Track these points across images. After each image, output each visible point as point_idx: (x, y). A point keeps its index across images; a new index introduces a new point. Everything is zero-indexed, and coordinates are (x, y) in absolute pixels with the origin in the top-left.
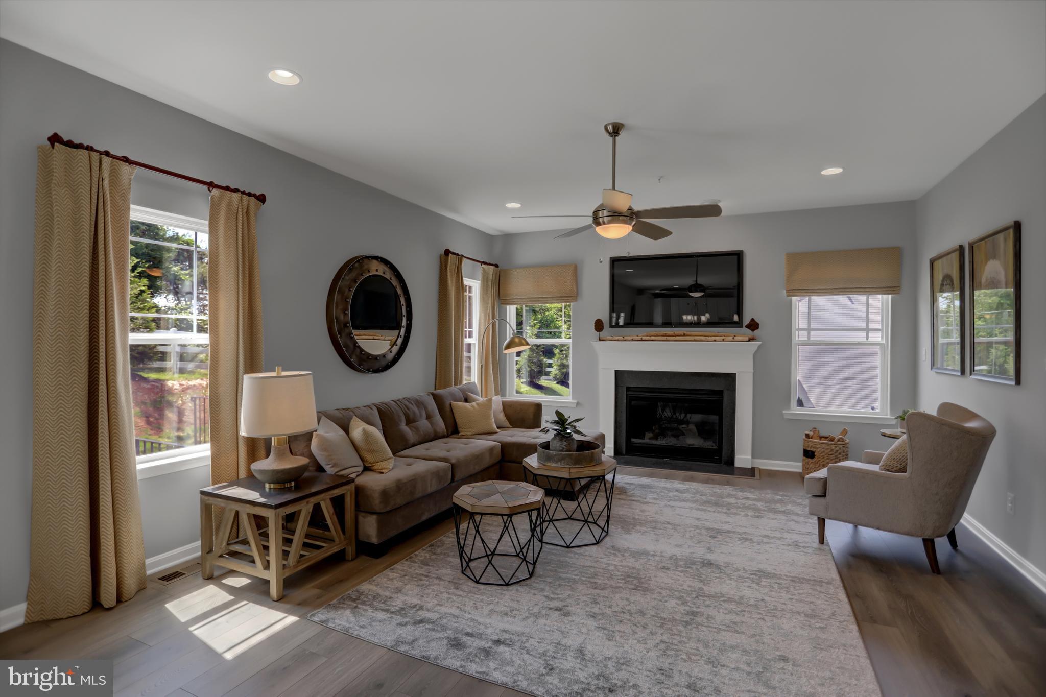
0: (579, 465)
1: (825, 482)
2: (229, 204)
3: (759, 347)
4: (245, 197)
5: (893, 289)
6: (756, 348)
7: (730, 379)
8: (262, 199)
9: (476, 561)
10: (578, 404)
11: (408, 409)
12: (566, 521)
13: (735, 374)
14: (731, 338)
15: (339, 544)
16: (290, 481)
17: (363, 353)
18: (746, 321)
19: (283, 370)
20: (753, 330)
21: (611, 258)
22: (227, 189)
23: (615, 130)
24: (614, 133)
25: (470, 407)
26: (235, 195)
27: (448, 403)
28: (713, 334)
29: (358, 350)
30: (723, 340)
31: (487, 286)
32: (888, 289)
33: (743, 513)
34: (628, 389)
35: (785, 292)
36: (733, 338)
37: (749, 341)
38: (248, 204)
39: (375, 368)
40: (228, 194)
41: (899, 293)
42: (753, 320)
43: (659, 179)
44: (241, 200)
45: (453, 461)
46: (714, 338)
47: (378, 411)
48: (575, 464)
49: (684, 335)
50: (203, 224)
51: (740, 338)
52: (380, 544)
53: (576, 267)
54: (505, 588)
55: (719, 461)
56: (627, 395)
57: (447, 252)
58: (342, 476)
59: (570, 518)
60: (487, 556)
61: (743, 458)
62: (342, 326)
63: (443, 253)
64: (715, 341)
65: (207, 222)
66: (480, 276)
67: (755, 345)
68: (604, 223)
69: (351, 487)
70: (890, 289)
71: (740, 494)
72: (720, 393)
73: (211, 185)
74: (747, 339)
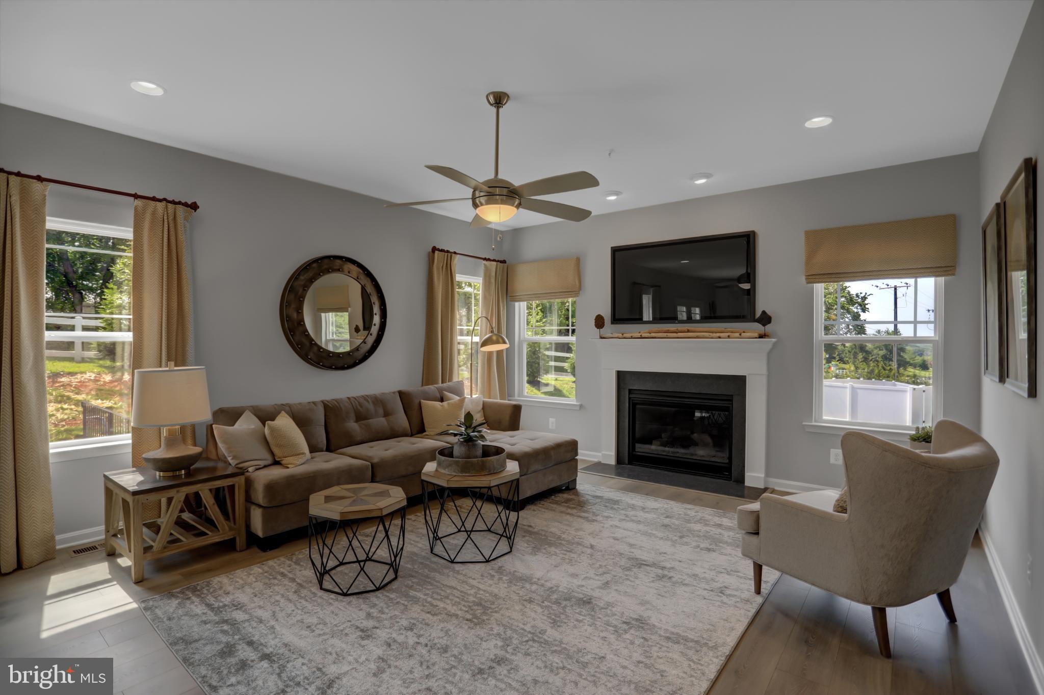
0: (466, 473)
1: (756, 516)
2: (154, 213)
3: (775, 344)
4: (170, 206)
5: (945, 269)
6: (770, 346)
7: (740, 382)
8: (194, 207)
9: (347, 565)
10: (581, 406)
11: (361, 406)
12: (485, 533)
13: (745, 376)
14: (737, 335)
15: (222, 534)
16: (180, 469)
17: (322, 350)
18: (758, 314)
19: (176, 366)
20: (764, 325)
21: (612, 248)
22: (154, 199)
23: (499, 100)
24: (496, 103)
25: (439, 406)
26: (158, 204)
27: (417, 402)
28: (719, 330)
29: (315, 349)
30: (729, 337)
31: (490, 282)
32: (939, 270)
33: (694, 544)
34: (630, 391)
35: (804, 278)
36: (740, 335)
37: (760, 337)
38: (175, 212)
39: (340, 365)
40: (152, 203)
41: (953, 274)
42: (764, 312)
43: (610, 154)
44: (167, 207)
45: (375, 460)
46: (718, 335)
47: (325, 407)
48: (462, 472)
49: (688, 331)
50: (129, 231)
51: (748, 334)
52: (265, 538)
53: (578, 260)
54: (341, 597)
55: (729, 478)
56: (629, 398)
57: (434, 249)
58: (241, 468)
59: (489, 530)
60: (359, 562)
61: (754, 476)
62: (296, 324)
63: (431, 250)
64: (720, 338)
65: (132, 230)
66: (482, 272)
67: (768, 342)
68: (482, 205)
69: (241, 479)
70: (942, 269)
71: (717, 520)
72: (730, 399)
73: (136, 196)
74: (756, 335)
